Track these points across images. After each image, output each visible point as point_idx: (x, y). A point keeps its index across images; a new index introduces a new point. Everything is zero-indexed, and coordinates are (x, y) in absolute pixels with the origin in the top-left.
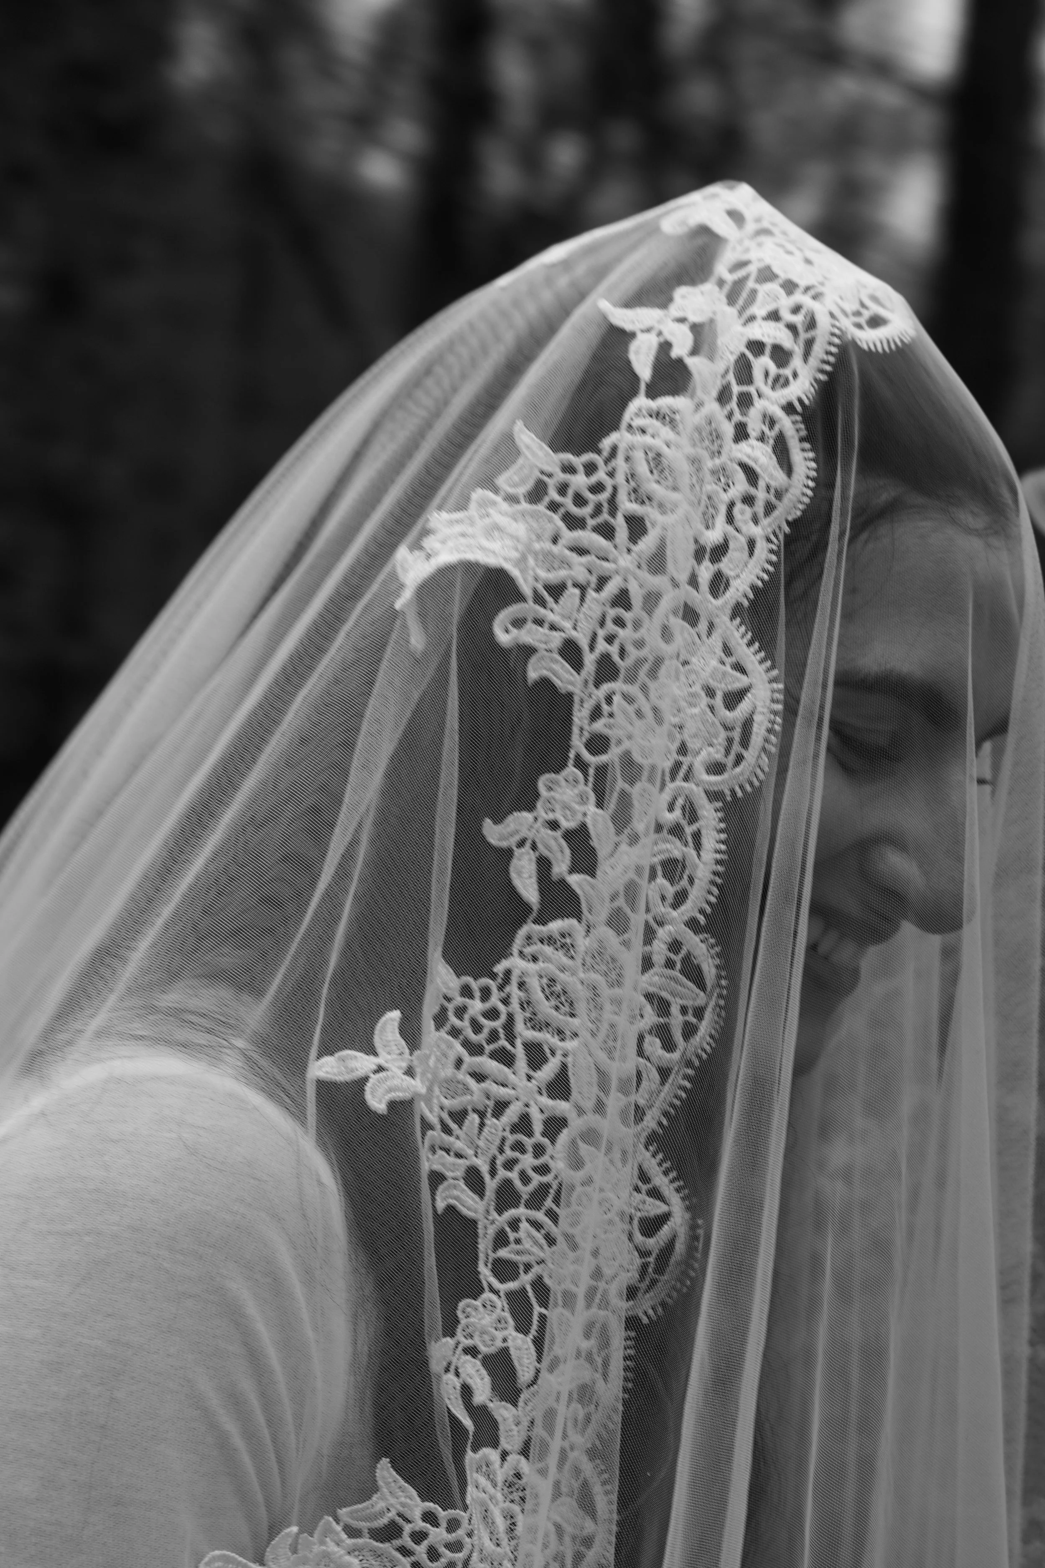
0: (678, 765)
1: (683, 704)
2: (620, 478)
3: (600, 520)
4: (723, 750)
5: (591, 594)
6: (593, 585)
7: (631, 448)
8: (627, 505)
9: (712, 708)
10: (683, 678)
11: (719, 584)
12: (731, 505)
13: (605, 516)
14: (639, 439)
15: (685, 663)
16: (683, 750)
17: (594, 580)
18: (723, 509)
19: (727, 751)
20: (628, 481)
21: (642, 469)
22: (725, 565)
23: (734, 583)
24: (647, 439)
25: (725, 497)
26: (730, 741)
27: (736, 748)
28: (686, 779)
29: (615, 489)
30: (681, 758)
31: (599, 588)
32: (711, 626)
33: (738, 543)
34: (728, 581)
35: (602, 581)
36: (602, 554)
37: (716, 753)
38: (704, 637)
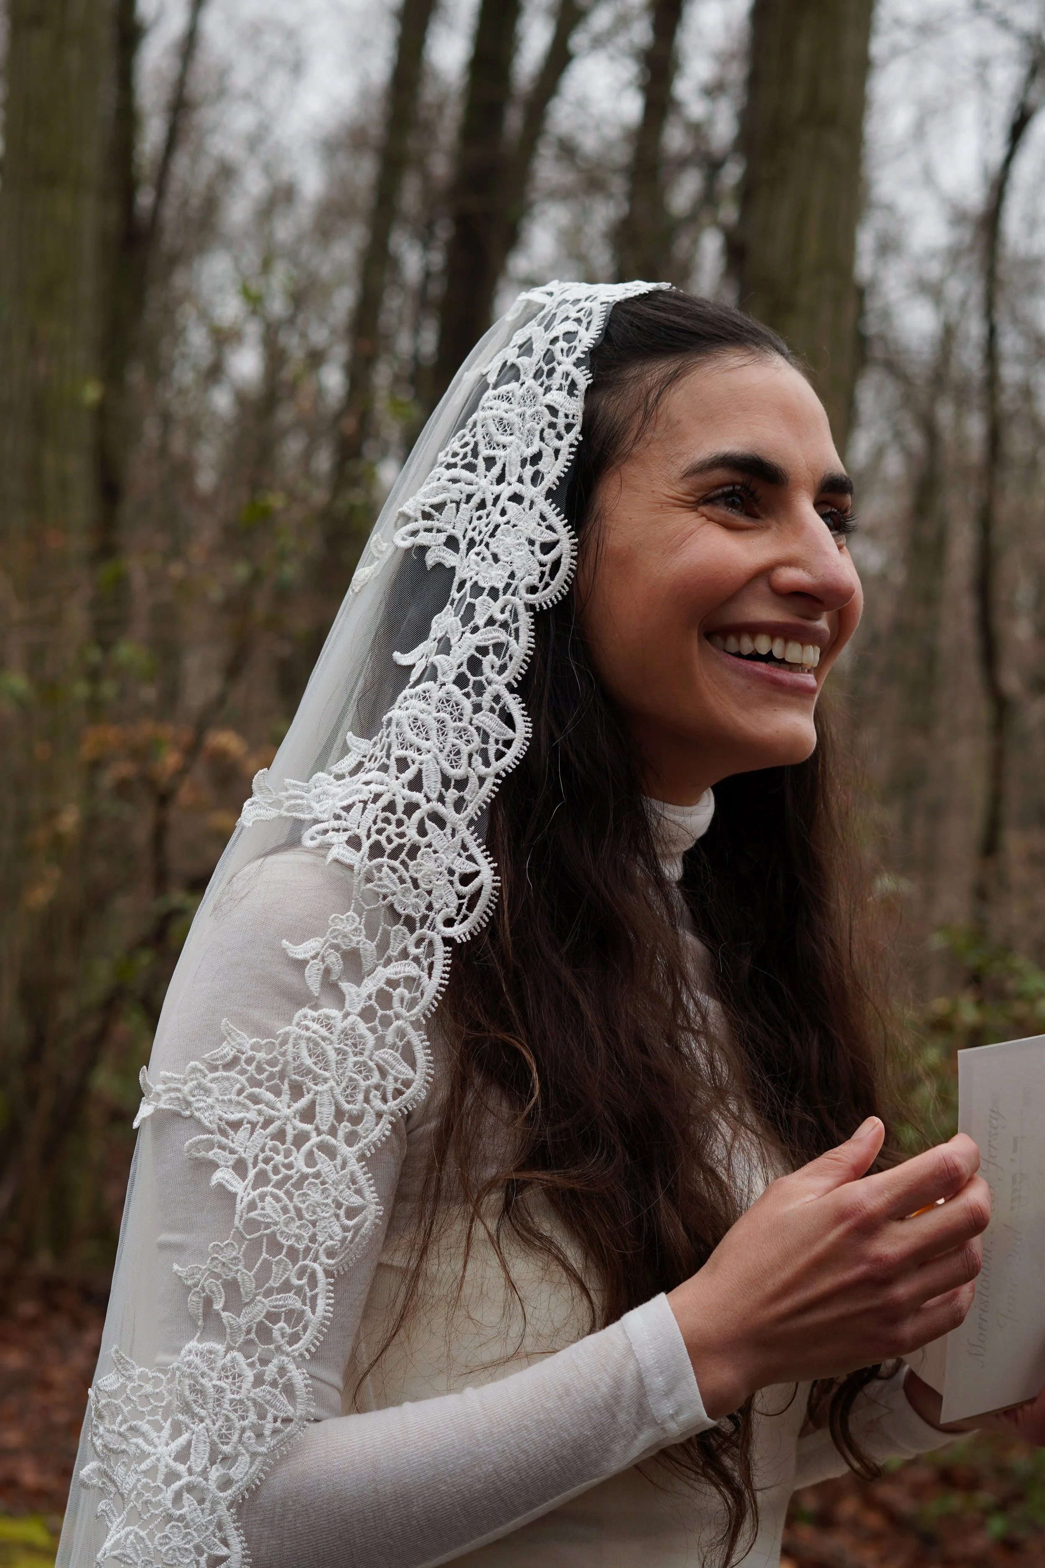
0: (508, 585)
1: (513, 550)
2: (479, 437)
3: (466, 461)
4: (538, 578)
5: (463, 506)
6: (464, 500)
7: (485, 419)
8: (484, 452)
9: (533, 553)
10: (512, 534)
11: (536, 478)
12: (542, 431)
13: (469, 459)
14: (489, 413)
15: (514, 526)
16: (512, 576)
17: (464, 497)
18: (538, 434)
19: (541, 580)
20: (484, 437)
21: (492, 429)
22: (541, 466)
23: (547, 477)
24: (494, 412)
25: (539, 427)
26: (543, 574)
27: (547, 578)
28: (513, 594)
29: (476, 444)
30: (511, 581)
31: (468, 501)
32: (532, 503)
33: (548, 452)
34: (543, 475)
35: (469, 497)
36: (469, 481)
37: (534, 580)
38: (527, 510)
